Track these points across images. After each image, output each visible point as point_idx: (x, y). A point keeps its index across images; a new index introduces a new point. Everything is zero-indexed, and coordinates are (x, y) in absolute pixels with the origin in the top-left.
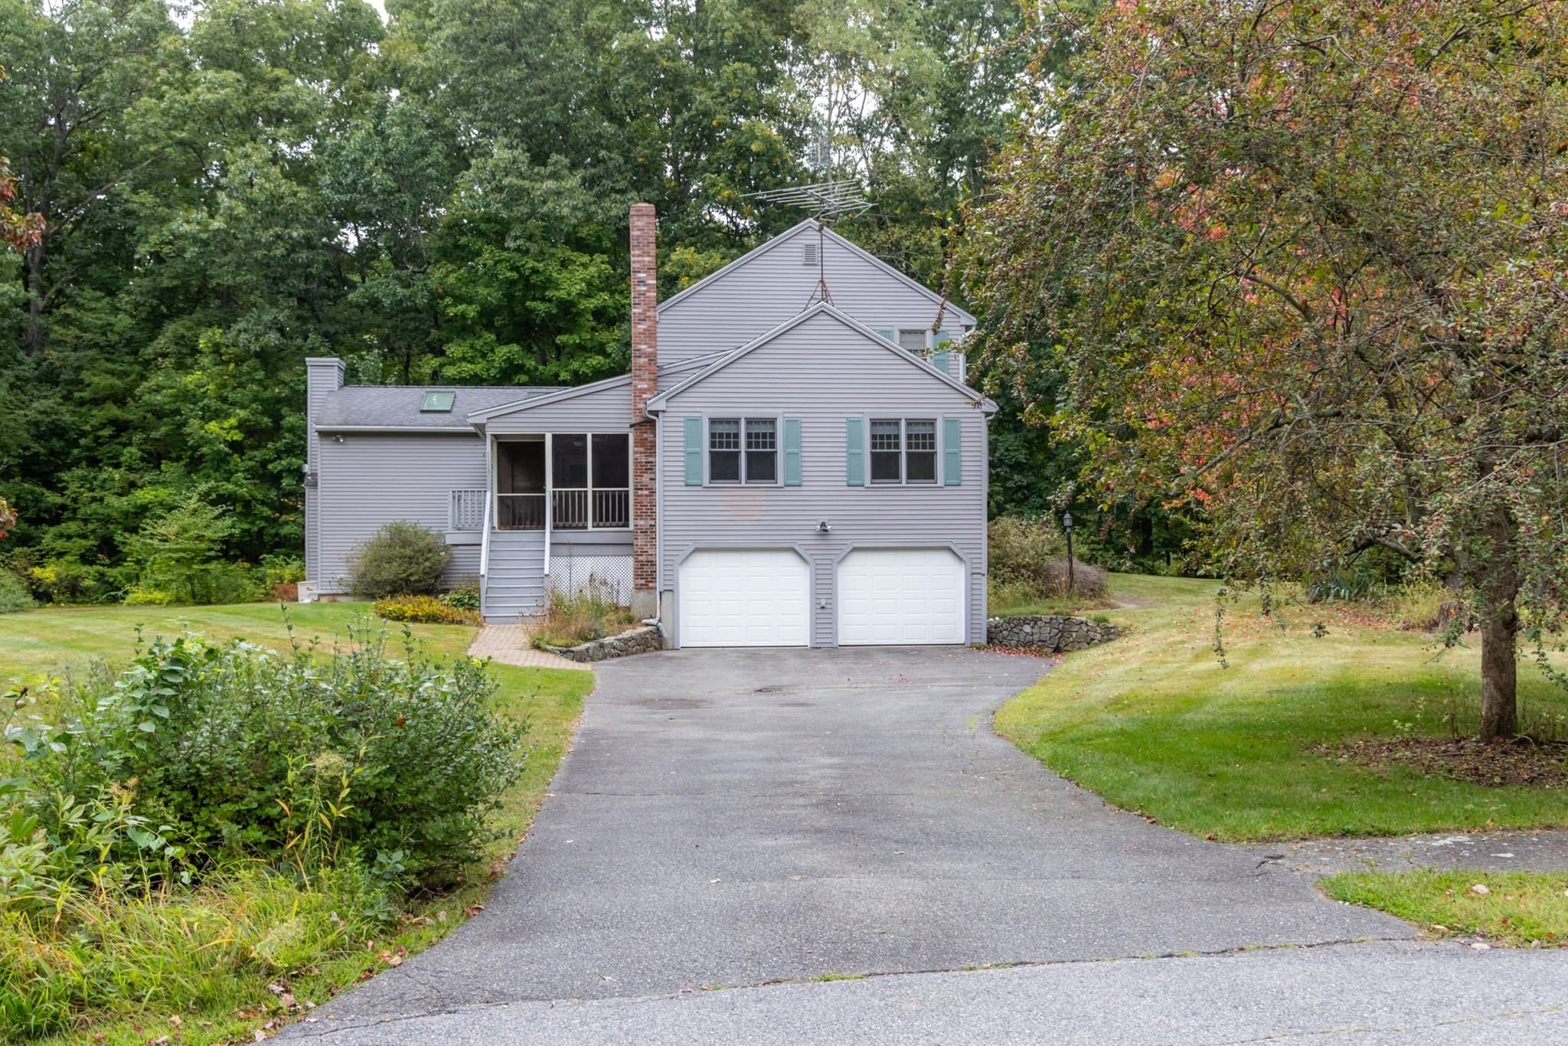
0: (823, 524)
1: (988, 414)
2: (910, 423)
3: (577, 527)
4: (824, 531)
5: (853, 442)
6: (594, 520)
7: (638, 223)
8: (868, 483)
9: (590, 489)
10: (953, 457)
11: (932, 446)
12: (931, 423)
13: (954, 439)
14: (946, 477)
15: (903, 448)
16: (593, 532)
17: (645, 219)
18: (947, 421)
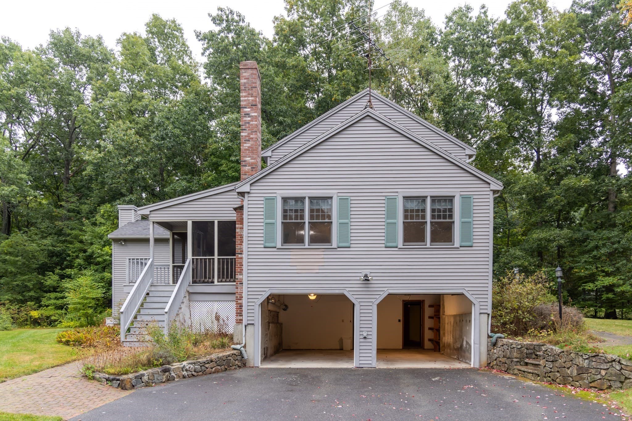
0: (366, 276)
1: (495, 192)
2: (435, 199)
3: (208, 282)
4: (366, 279)
5: (391, 213)
6: (219, 277)
7: (244, 74)
8: (400, 245)
9: (216, 257)
10: (467, 226)
11: (451, 216)
12: (450, 199)
13: (467, 211)
14: (462, 240)
15: (428, 219)
16: (218, 286)
17: (250, 71)
18: (463, 198)
